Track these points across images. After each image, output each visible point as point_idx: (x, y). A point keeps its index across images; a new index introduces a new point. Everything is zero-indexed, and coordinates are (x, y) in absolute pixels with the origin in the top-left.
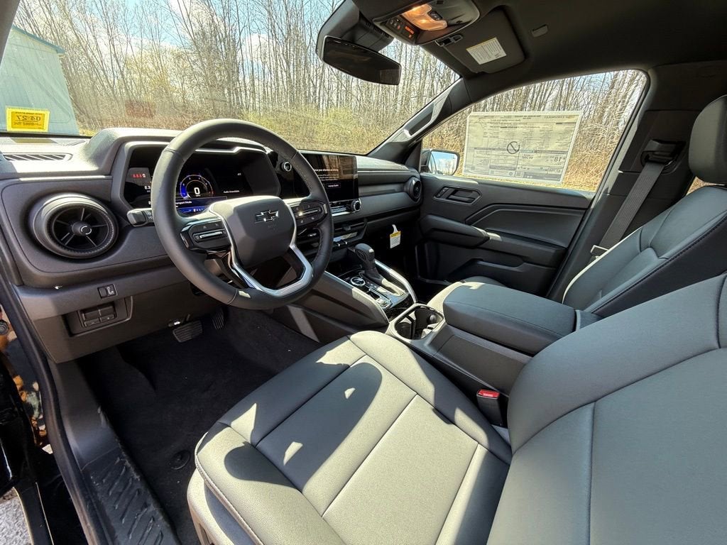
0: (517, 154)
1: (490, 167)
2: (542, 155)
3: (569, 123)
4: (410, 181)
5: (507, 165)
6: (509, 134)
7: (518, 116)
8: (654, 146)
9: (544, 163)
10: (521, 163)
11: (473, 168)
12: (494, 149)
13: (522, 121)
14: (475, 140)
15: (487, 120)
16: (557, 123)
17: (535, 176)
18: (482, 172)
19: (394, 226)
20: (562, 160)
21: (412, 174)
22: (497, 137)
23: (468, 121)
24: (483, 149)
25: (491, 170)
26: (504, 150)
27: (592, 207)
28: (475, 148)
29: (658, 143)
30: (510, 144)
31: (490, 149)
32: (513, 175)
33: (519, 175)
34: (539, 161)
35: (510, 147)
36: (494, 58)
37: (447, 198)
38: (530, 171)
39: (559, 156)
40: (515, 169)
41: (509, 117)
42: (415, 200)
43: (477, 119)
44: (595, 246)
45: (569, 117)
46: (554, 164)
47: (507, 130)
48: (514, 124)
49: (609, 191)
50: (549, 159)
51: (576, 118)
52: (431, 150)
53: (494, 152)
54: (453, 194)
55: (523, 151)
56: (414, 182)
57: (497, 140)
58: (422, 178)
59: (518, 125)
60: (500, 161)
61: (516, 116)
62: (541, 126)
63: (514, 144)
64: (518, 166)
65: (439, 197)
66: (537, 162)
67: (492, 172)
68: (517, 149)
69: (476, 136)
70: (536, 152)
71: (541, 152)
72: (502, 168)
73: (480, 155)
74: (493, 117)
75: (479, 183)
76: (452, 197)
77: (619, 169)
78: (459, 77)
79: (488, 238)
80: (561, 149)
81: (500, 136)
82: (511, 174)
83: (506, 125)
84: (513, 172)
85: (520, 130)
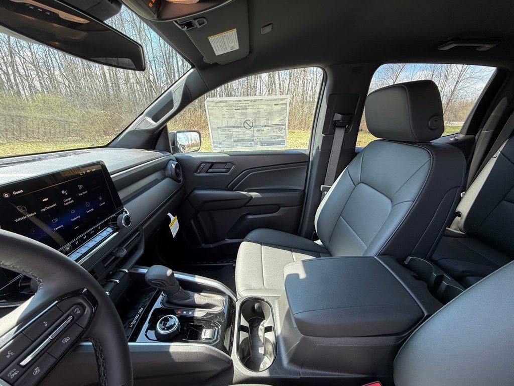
0: (252, 129)
1: (234, 142)
2: (270, 128)
3: (282, 104)
4: (169, 166)
5: (247, 138)
6: (242, 114)
7: (246, 100)
8: (338, 117)
9: (272, 134)
10: (256, 135)
11: (220, 144)
12: (234, 127)
13: (250, 104)
14: (216, 121)
15: (222, 104)
16: (275, 105)
17: (269, 144)
18: (228, 146)
19: (169, 214)
20: (283, 130)
21: (169, 158)
22: (234, 117)
23: (206, 105)
24: (225, 127)
25: (235, 143)
26: (241, 127)
27: (311, 160)
28: (218, 128)
29: (340, 115)
30: (245, 122)
31: (231, 127)
32: (253, 145)
33: (257, 144)
34: (268, 132)
35: (246, 125)
36: (229, 50)
37: (207, 172)
38: (264, 140)
39: (281, 127)
40: (253, 141)
41: (240, 101)
42: (179, 181)
43: (213, 104)
44: (322, 186)
45: (282, 100)
46: (279, 134)
47: (240, 111)
48: (245, 106)
49: (320, 149)
50: (275, 130)
51: (286, 100)
52: (175, 132)
53: (234, 129)
54: (210, 168)
55: (256, 126)
56: (174, 166)
57: (233, 119)
58: (177, 159)
59: (248, 107)
60: (241, 136)
61: (245, 100)
62: (265, 107)
63: (248, 122)
64: (255, 138)
65: (200, 173)
66: (267, 133)
67: (237, 145)
68: (251, 125)
69: (216, 117)
70: (265, 126)
71: (269, 126)
72: (243, 141)
73: (224, 133)
74: (226, 101)
75: (230, 155)
76: (210, 170)
77: (323, 133)
78: (191, 67)
79: (251, 197)
80: (281, 122)
81: (236, 116)
82: (251, 144)
83: (239, 108)
84: (252, 142)
85: (250, 111)
